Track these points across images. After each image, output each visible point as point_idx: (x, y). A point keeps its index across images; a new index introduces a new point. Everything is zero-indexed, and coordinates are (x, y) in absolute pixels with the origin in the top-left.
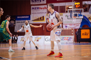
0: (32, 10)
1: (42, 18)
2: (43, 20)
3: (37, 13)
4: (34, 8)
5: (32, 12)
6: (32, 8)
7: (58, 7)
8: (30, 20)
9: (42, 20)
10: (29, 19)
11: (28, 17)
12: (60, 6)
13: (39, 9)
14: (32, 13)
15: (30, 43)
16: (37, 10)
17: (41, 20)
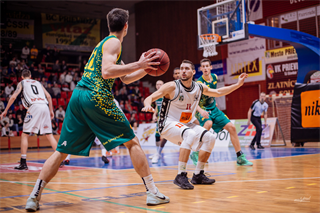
1: (254, 66)
2: (258, 71)
3: (243, 51)
5: (230, 50)
7: (295, 22)
8: (226, 73)
9: (255, 71)
11: (221, 66)
12: (300, 21)
14: (231, 54)
17: (252, 72)
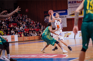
0: (68, 4)
4: (71, 2)
5: (69, 6)
6: (69, 2)
9: (80, 14)
10: (66, 13)
13: (76, 2)
14: (69, 8)
15: (75, 38)
16: (74, 4)
